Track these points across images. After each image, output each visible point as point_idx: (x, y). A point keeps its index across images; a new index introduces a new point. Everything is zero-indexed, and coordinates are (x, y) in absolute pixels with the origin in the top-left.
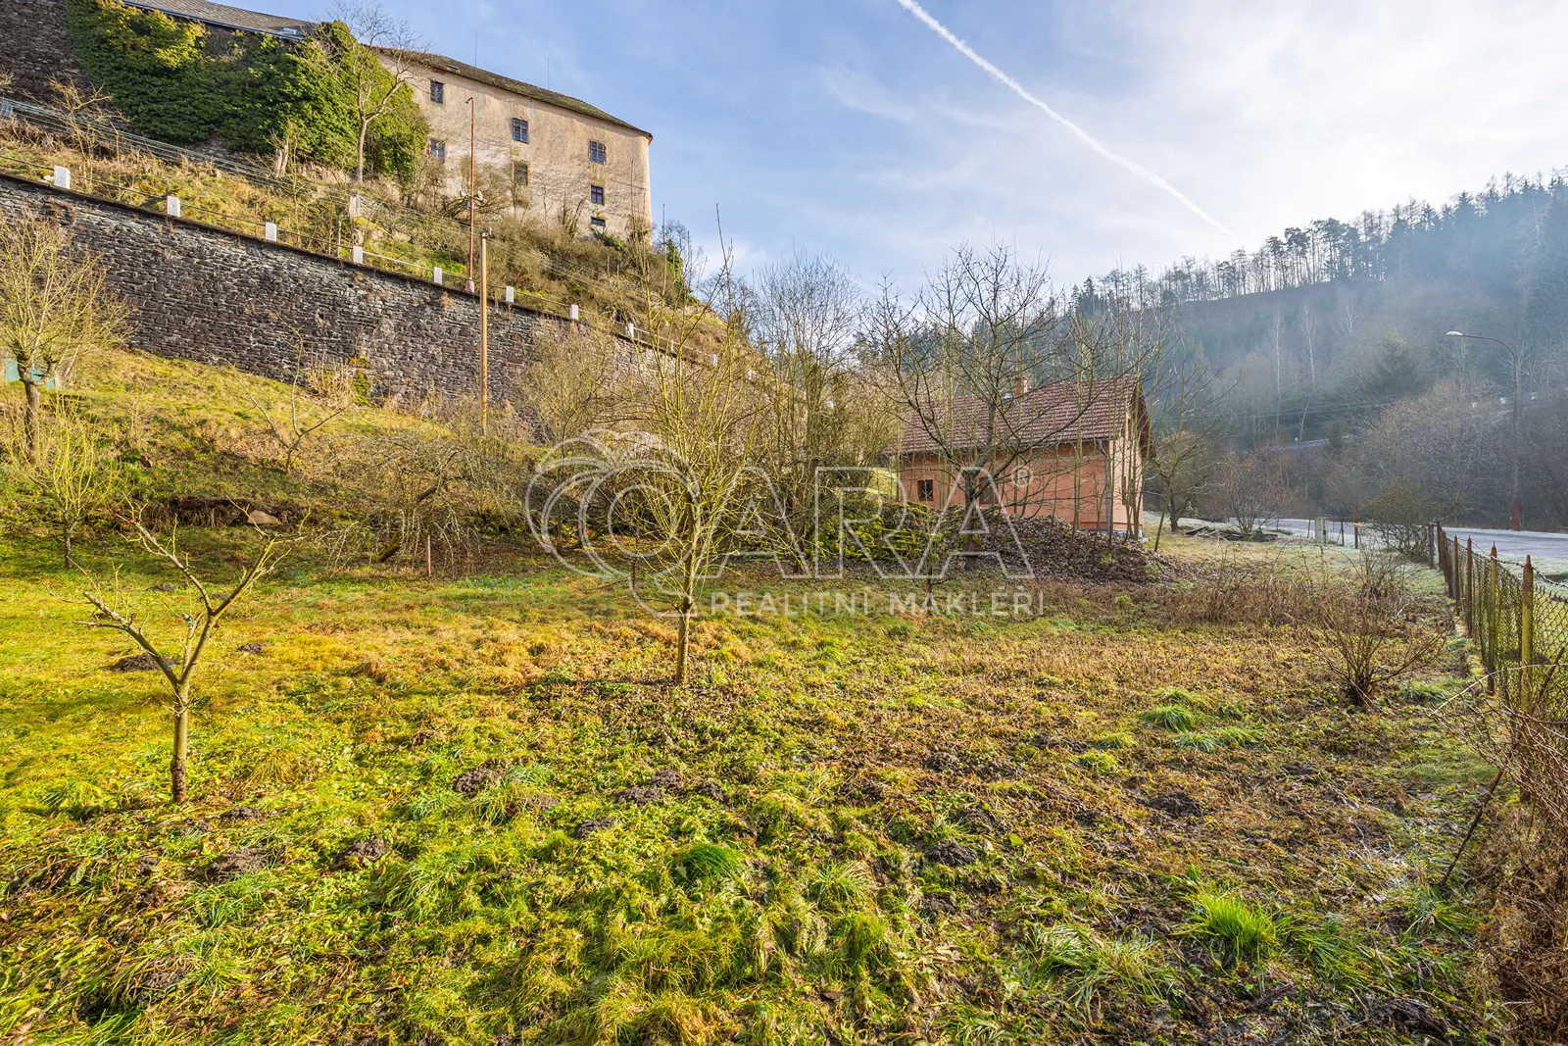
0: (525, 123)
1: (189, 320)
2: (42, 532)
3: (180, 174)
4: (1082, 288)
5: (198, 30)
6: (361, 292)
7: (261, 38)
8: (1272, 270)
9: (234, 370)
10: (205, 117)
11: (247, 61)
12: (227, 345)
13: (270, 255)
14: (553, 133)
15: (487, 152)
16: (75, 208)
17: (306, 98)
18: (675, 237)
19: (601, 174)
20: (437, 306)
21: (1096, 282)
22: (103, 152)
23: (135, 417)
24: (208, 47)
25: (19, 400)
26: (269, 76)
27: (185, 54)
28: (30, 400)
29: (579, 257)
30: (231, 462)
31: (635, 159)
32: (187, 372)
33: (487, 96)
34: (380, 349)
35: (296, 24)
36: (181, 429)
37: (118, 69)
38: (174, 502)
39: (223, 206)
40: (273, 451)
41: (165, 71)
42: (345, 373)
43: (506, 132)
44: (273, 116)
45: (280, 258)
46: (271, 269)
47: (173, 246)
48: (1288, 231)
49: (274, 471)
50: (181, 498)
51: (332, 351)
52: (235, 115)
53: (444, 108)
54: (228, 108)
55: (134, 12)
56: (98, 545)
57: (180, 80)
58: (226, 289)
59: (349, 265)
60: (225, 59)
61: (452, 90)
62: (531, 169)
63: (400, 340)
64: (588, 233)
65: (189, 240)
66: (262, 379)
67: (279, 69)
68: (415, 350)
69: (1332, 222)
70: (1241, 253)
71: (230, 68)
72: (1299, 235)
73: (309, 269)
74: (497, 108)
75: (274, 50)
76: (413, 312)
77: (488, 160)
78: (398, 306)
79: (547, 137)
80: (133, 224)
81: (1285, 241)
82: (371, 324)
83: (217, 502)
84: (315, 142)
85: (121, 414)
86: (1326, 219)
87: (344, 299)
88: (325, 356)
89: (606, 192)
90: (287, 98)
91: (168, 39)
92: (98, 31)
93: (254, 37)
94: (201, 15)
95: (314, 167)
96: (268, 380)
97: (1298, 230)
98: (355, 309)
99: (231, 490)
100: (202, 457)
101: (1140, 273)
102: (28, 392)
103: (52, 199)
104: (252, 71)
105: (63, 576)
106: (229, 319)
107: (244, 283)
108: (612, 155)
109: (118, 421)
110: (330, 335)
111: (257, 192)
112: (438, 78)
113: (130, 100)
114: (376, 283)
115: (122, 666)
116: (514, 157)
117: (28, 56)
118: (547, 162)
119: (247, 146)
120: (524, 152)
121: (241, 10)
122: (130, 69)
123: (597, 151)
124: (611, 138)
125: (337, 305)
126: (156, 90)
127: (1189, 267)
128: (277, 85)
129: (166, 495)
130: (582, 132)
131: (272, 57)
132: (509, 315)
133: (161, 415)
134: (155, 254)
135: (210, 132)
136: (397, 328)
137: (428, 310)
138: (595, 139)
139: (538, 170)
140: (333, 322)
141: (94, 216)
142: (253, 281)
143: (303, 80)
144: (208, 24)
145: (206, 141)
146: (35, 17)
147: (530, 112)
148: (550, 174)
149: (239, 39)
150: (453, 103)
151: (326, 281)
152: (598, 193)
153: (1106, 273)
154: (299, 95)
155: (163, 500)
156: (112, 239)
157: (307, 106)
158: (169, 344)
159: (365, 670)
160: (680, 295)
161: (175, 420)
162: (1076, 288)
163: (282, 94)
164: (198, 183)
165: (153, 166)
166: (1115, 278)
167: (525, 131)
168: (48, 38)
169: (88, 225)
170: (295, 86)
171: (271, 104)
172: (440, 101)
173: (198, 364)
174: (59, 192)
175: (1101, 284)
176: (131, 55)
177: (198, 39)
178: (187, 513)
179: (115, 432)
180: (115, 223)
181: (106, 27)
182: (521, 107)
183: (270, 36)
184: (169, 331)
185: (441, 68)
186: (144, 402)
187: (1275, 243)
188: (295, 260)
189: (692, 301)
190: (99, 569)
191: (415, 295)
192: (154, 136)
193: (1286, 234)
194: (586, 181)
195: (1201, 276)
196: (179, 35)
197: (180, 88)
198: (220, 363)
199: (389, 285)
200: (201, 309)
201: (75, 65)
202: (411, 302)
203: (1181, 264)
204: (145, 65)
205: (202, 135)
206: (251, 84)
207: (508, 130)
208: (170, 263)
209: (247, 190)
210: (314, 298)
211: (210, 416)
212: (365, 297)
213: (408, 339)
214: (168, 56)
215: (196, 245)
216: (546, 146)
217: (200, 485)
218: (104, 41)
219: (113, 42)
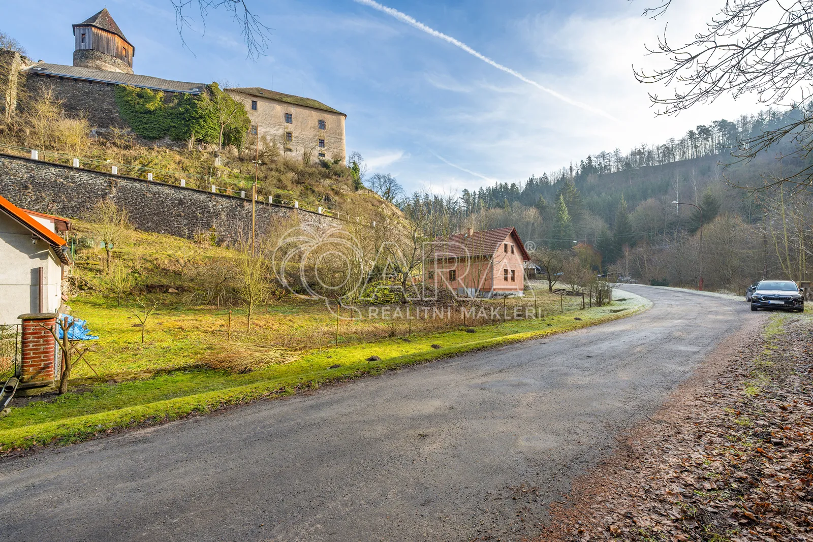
0: (291, 115)
1: (154, 218)
2: (112, 295)
3: (154, 154)
4: (586, 161)
5: (161, 94)
6: (214, 203)
7: (184, 95)
8: (690, 148)
9: (169, 235)
10: (163, 128)
11: (179, 105)
12: (167, 226)
13: (182, 192)
14: (303, 118)
15: (275, 129)
16: (119, 181)
17: (201, 117)
18: (356, 159)
19: (323, 134)
20: (242, 206)
21: (593, 158)
22: (127, 147)
23: (137, 258)
24: (165, 101)
25: (105, 256)
26: (187, 110)
27: (156, 104)
28: (108, 256)
29: (309, 174)
30: (165, 271)
31: (339, 124)
32: (154, 237)
33: (275, 105)
34: (220, 224)
35: (199, 85)
36: (150, 261)
37: (132, 112)
38: (147, 286)
39: (169, 166)
40: (178, 268)
41: (148, 112)
42: (207, 234)
43: (283, 119)
44: (188, 126)
45: (186, 192)
46: (182, 197)
47: (150, 191)
48: (698, 127)
49: (178, 274)
50: (149, 285)
51: (203, 226)
52: (174, 127)
53: (257, 112)
54: (172, 124)
55: (138, 90)
56: (127, 300)
57: (154, 115)
58: (167, 206)
59: (210, 193)
60: (171, 105)
61: (260, 104)
62: (293, 135)
63: (228, 221)
64: (317, 161)
65: (155, 189)
66: (178, 238)
67: (191, 107)
68: (233, 224)
69: (724, 121)
70: (672, 140)
71: (173, 108)
72: (704, 129)
73: (196, 196)
74: (279, 109)
75: (189, 99)
76: (232, 210)
77: (275, 132)
78: (227, 207)
79: (300, 120)
80: (137, 184)
81: (697, 132)
82: (217, 215)
83: (159, 286)
84: (204, 134)
85: (132, 258)
86: (720, 120)
87: (208, 206)
88: (200, 228)
89: (326, 142)
90: (193, 118)
91: (149, 99)
92: (125, 98)
93: (182, 94)
94: (163, 87)
95: (203, 144)
96: (180, 238)
97: (704, 126)
98: (212, 210)
99: (165, 281)
100: (156, 270)
101: (617, 152)
102: (108, 254)
103: (111, 178)
104: (180, 109)
105: (118, 308)
106: (168, 217)
107: (173, 203)
108: (328, 126)
109: (132, 260)
110: (203, 220)
111: (182, 158)
112: (255, 99)
113: (136, 124)
114: (220, 199)
115: (135, 326)
116: (286, 130)
117: (101, 110)
118: (300, 131)
119: (178, 138)
120: (290, 127)
121: (178, 82)
122: (137, 112)
123: (322, 124)
124: (329, 118)
125: (206, 208)
126: (146, 119)
127: (644, 148)
128: (190, 113)
129: (145, 284)
130: (315, 116)
131: (188, 102)
132: (269, 208)
133: (144, 257)
134: (144, 195)
135: (165, 134)
136: (227, 216)
137: (239, 208)
138: (321, 119)
139: (296, 135)
140: (203, 215)
141: (124, 183)
142: (176, 202)
143: (200, 111)
144: (166, 91)
145: (163, 138)
146: (104, 95)
147: (293, 110)
148: (301, 136)
149: (176, 96)
150: (261, 109)
151: (201, 200)
152: (322, 142)
153: (598, 153)
154: (198, 117)
155: (144, 285)
156: (130, 191)
157: (201, 120)
158: (148, 227)
159: (181, 328)
160: (357, 186)
161: (148, 259)
162: (582, 161)
163: (192, 117)
164: (160, 157)
165: (144, 151)
166: (603, 156)
167: (291, 118)
168: (108, 102)
169: (122, 186)
170: (197, 113)
171: (187, 121)
172: (256, 109)
173: (157, 234)
174: (114, 176)
175: (595, 159)
176: (137, 107)
177: (161, 98)
178: (151, 289)
179: (131, 264)
180: (131, 185)
181: (128, 97)
182: (289, 108)
183: (188, 94)
184: (148, 222)
185: (257, 95)
186: (140, 251)
187: (691, 134)
188: (191, 192)
189: (363, 188)
190: (127, 306)
191: (234, 202)
192: (145, 138)
193: (697, 129)
194: (317, 138)
195: (649, 152)
196: (154, 97)
197: (155, 118)
198: (164, 233)
199: (224, 199)
200: (158, 213)
201: (117, 112)
202: (232, 205)
203: (639, 147)
204: (142, 110)
205: (162, 136)
206: (180, 114)
207: (284, 118)
208: (149, 198)
209: (178, 157)
210: (197, 206)
211: (159, 257)
212: (215, 205)
213: (231, 220)
214: (150, 106)
215: (157, 190)
216: (299, 124)
217: (155, 280)
218: (127, 102)
219: (131, 102)
